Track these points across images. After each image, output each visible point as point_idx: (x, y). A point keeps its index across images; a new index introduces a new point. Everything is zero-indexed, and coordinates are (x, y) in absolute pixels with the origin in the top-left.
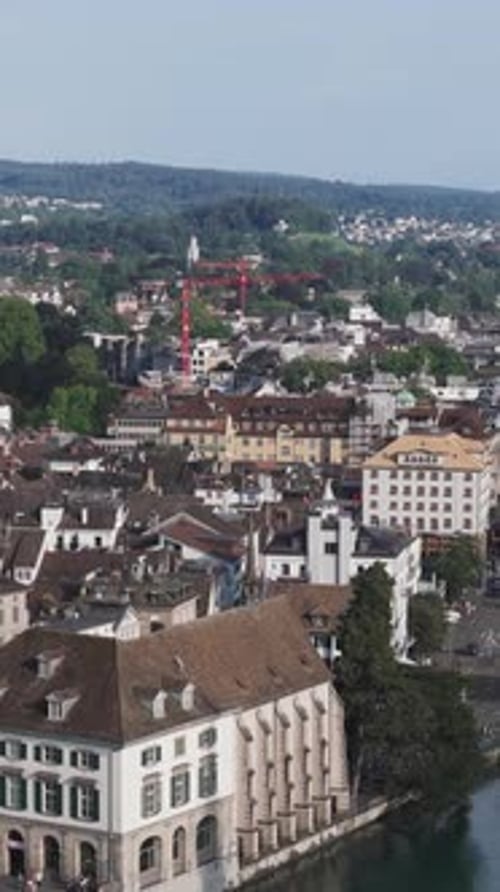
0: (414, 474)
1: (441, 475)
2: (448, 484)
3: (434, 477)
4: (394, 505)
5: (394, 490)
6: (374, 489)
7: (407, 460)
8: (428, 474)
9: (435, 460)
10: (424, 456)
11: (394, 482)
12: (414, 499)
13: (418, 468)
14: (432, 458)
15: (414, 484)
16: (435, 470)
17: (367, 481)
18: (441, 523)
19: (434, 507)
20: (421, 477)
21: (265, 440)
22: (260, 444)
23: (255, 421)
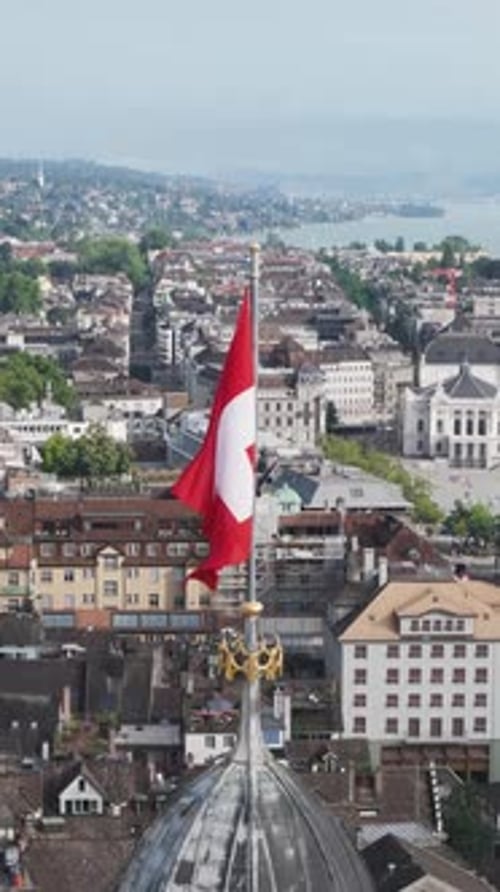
0: (427, 649)
1: (471, 648)
2: (481, 663)
3: (460, 652)
4: (392, 701)
5: (393, 676)
6: (361, 676)
7: (414, 627)
8: (449, 648)
9: (461, 627)
10: (443, 619)
11: (393, 663)
12: (426, 689)
13: (434, 638)
14: (455, 621)
15: (426, 664)
16: (460, 643)
17: (349, 663)
18: (469, 725)
19: (459, 700)
20: (438, 652)
21: (78, 572)
22: (70, 578)
23: (59, 543)
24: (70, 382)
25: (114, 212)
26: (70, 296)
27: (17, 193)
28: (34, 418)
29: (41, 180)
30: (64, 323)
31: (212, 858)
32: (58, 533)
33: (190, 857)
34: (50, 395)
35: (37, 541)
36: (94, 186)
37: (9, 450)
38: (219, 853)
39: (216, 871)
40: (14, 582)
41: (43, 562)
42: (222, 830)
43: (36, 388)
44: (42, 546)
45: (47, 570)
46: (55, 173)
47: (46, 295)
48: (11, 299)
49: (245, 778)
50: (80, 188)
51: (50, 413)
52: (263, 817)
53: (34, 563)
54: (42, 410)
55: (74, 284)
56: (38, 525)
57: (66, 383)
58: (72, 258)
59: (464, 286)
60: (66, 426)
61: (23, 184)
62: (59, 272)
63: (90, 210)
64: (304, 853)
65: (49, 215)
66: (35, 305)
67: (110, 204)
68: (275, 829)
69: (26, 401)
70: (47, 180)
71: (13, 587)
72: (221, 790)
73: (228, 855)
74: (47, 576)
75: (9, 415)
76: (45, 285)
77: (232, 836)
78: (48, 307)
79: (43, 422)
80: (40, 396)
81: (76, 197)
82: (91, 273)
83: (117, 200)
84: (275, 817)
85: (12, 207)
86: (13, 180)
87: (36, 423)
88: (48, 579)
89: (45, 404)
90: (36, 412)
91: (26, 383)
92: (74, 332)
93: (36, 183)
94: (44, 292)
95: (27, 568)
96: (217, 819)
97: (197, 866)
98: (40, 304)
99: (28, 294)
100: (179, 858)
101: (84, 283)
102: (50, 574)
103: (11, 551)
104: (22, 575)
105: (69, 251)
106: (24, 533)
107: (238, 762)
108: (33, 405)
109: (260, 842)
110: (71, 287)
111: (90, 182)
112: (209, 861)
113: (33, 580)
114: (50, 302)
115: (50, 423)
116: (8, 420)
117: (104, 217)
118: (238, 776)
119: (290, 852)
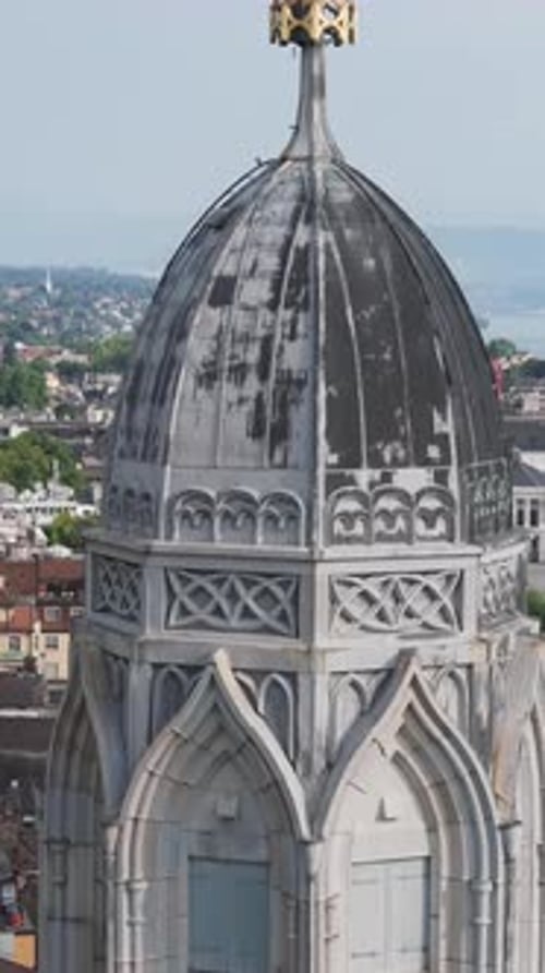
23: (65, 605)
24: (79, 466)
25: (128, 321)
26: (80, 394)
27: (24, 298)
28: (40, 500)
29: (49, 286)
30: (72, 417)
31: (261, 268)
32: (64, 594)
33: (229, 270)
34: (57, 475)
35: (40, 604)
36: (107, 294)
37: (11, 526)
38: (270, 262)
39: (267, 284)
40: (15, 646)
41: (46, 627)
42: (275, 234)
43: (42, 469)
44: (46, 609)
45: (52, 635)
46: (63, 280)
47: (54, 392)
48: (14, 394)
49: (306, 175)
50: (92, 294)
51: (55, 494)
52: (332, 217)
53: (37, 626)
54: (48, 492)
55: (85, 383)
56: (43, 587)
57: (74, 467)
58: (82, 359)
59: (511, 385)
60: (74, 509)
61: (29, 290)
62: (68, 372)
63: (102, 318)
64: (388, 266)
65: (57, 321)
66: (42, 401)
67: (123, 311)
68: (348, 233)
69: (30, 482)
70: (55, 286)
71: (13, 652)
72: (274, 190)
73: (284, 262)
74: (51, 643)
75: (12, 496)
76: (53, 382)
77: (289, 241)
78: (55, 404)
79: (50, 503)
80: (46, 476)
81: (87, 304)
82: (103, 371)
83: (131, 307)
84: (348, 219)
85: (16, 313)
86: (18, 286)
87: (42, 505)
88: (53, 646)
89: (51, 485)
90: (41, 493)
91: (29, 463)
92: (84, 427)
93: (43, 289)
94: (50, 389)
95: (30, 632)
96: (267, 222)
97: (239, 281)
98: (46, 400)
99: (35, 390)
100: (215, 273)
101: (95, 382)
102: (56, 640)
103: (12, 612)
104: (24, 640)
105: (79, 352)
106: (26, 593)
107: (296, 160)
108: (38, 485)
109: (327, 246)
110: (80, 386)
111: (100, 289)
112: (257, 274)
113: (37, 646)
114: (57, 399)
115: (57, 504)
116: (10, 500)
117: (117, 325)
118: (297, 174)
119: (370, 263)
